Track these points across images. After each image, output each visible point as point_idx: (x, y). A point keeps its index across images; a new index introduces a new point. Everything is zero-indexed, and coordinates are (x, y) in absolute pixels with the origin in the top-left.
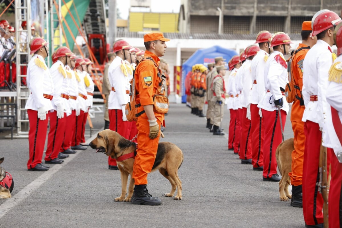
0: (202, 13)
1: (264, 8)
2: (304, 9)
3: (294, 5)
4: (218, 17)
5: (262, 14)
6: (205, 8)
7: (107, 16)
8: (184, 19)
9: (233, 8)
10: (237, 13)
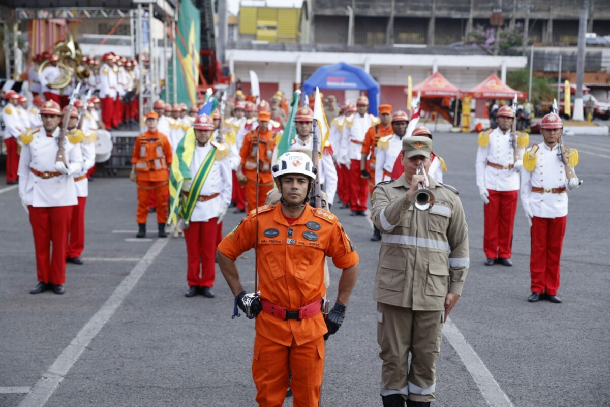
0: (328, 12)
1: (403, 7)
2: (451, 9)
3: (439, 4)
4: (347, 18)
5: (402, 14)
6: (333, 7)
7: (216, 10)
8: (307, 18)
9: (367, 7)
10: (371, 12)
